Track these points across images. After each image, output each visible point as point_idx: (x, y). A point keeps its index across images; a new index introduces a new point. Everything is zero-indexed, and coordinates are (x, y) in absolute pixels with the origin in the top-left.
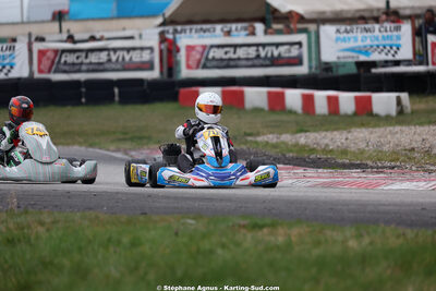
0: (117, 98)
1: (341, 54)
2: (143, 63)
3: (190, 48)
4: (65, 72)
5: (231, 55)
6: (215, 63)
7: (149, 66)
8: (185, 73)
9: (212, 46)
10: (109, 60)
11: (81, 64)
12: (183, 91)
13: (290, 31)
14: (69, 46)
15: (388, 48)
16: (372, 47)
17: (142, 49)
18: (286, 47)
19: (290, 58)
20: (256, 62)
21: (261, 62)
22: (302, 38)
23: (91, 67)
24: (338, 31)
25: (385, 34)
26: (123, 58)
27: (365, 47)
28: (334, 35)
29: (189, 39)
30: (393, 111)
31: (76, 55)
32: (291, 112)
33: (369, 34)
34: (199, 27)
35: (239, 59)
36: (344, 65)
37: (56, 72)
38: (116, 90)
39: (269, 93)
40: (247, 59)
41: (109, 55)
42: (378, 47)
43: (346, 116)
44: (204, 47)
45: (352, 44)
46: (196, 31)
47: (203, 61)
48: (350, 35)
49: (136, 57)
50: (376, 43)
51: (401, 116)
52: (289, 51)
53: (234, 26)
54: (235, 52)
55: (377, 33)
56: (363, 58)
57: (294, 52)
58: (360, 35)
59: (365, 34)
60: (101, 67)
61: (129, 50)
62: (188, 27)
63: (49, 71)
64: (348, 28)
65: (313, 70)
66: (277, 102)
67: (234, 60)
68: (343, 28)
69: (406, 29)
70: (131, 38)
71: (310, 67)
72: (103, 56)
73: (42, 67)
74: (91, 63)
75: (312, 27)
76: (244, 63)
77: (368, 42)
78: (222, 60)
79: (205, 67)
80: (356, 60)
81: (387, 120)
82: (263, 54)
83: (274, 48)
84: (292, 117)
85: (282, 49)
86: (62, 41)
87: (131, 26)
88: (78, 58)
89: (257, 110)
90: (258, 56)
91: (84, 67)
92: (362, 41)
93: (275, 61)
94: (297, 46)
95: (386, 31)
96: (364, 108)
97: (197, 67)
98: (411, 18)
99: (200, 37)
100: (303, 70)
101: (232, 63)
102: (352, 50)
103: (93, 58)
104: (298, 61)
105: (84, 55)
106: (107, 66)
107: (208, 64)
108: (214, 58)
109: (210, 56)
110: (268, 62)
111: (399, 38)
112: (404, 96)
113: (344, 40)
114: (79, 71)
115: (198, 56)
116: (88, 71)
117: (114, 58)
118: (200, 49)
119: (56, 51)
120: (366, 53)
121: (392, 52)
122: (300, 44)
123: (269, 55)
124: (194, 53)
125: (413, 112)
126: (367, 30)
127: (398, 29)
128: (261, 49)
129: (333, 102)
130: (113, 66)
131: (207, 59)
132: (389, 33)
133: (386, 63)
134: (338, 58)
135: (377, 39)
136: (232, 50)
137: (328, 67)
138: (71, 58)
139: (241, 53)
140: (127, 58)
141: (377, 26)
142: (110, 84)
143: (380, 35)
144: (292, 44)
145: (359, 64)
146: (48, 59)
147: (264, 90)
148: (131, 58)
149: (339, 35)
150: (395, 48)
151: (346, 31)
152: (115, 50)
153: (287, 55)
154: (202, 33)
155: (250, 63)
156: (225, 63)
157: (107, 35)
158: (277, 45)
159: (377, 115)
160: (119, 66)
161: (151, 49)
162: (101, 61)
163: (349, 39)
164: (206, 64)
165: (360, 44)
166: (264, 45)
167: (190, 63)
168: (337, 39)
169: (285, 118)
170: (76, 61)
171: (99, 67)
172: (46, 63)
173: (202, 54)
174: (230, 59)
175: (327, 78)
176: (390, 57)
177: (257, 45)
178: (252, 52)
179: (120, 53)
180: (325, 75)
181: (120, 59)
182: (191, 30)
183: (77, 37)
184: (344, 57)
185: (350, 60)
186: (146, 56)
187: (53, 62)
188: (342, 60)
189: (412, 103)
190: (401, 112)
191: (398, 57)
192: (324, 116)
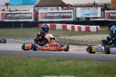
0: (22, 26)
1: (82, 15)
2: (29, 17)
3: (42, 13)
4: (8, 19)
5: (53, 15)
6: (48, 17)
7: (31, 18)
8: (40, 20)
9: (48, 13)
10: (20, 16)
11: (13, 17)
12: (40, 24)
13: (68, 9)
14: (10, 12)
15: (94, 14)
16: (90, 13)
17: (29, 13)
18: (67, 13)
19: (68, 16)
20: (59, 17)
21: (61, 17)
22: (71, 11)
23: (15, 18)
24: (81, 9)
25: (94, 10)
26: (24, 16)
27: (88, 13)
28: (80, 10)
29: (41, 11)
30: (95, 31)
31: (11, 15)
32: (68, 30)
33: (89, 10)
34: (44, 8)
35: (55, 16)
36: (83, 18)
37: (6, 19)
38: (22, 24)
39: (63, 26)
40: (57, 16)
41: (20, 15)
42: (92, 13)
43: (83, 32)
44: (46, 13)
45: (85, 13)
46: (44, 9)
47: (45, 17)
48: (84, 10)
49: (27, 15)
50: (91, 12)
51: (98, 32)
52: (68, 14)
53: (53, 8)
54: (54, 14)
55: (91, 10)
56: (88, 16)
57: (69, 15)
58: (87, 10)
59: (88, 10)
60: (18, 18)
61: (25, 13)
62: (41, 8)
63: (4, 19)
64: (84, 8)
65: (74, 20)
66: (64, 28)
67: (53, 16)
68: (82, 8)
69: (99, 9)
70: (26, 10)
71: (74, 19)
72: (19, 15)
73: (2, 18)
74: (15, 17)
75: (74, 8)
76: (56, 17)
77: (89, 12)
78: (50, 16)
79: (46, 18)
80: (86, 17)
81: (94, 33)
82: (61, 15)
83: (64, 14)
84: (69, 32)
85: (66, 14)
86: (8, 11)
87: (26, 7)
88: (12, 15)
89: (59, 30)
90: (60, 16)
91: (14, 18)
92: (88, 12)
93: (64, 17)
94: (70, 13)
95: (94, 9)
96: (88, 30)
97: (44, 18)
98: (101, 6)
99: (44, 10)
100: (72, 19)
101: (53, 17)
102: (85, 14)
103: (16, 16)
104: (70, 17)
105: (13, 15)
106: (20, 18)
107: (47, 17)
108: (48, 16)
109: (47, 15)
110: (62, 17)
111: (97, 11)
112: (98, 27)
113: (83, 12)
114: (12, 19)
115: (44, 15)
116: (15, 19)
117: (21, 16)
118: (44, 14)
119: (6, 14)
120: (88, 15)
121: (95, 15)
122: (71, 12)
123: (63, 15)
124: (43, 15)
125: (101, 31)
126: (89, 9)
127: (97, 9)
128: (60, 14)
129: (80, 28)
130: (21, 18)
131: (46, 16)
132: (95, 10)
133: (94, 18)
134: (81, 16)
135: (91, 11)
136: (53, 14)
137: (78, 19)
138: (10, 16)
139: (55, 15)
140: (25, 16)
141: (91, 8)
142: (20, 22)
143: (92, 10)
144: (69, 13)
145: (87, 18)
146: (4, 16)
147: (61, 25)
148: (26, 16)
149: (81, 10)
150: (96, 14)
151: (83, 9)
152: (22, 14)
153: (67, 15)
154: (45, 9)
155: (58, 17)
156: (51, 17)
157: (20, 9)
158: (65, 13)
159: (91, 32)
160: (23, 18)
161: (31, 13)
162: (18, 16)
163: (84, 11)
164: (46, 17)
165: (87, 13)
166: (61, 13)
167: (42, 17)
168: (81, 11)
169: (67, 32)
170: (11, 16)
171: (17, 18)
172: (3, 17)
173: (45, 15)
174: (52, 16)
175: (78, 22)
176: (95, 16)
177: (60, 13)
178: (58, 14)
179: (23, 14)
180: (78, 21)
181: (23, 16)
182: (42, 8)
183: (12, 10)
184: (83, 16)
185: (84, 17)
186: (30, 15)
187: (5, 17)
188: (82, 17)
189: (100, 28)
190: (97, 31)
191: (97, 16)
192: (77, 32)
